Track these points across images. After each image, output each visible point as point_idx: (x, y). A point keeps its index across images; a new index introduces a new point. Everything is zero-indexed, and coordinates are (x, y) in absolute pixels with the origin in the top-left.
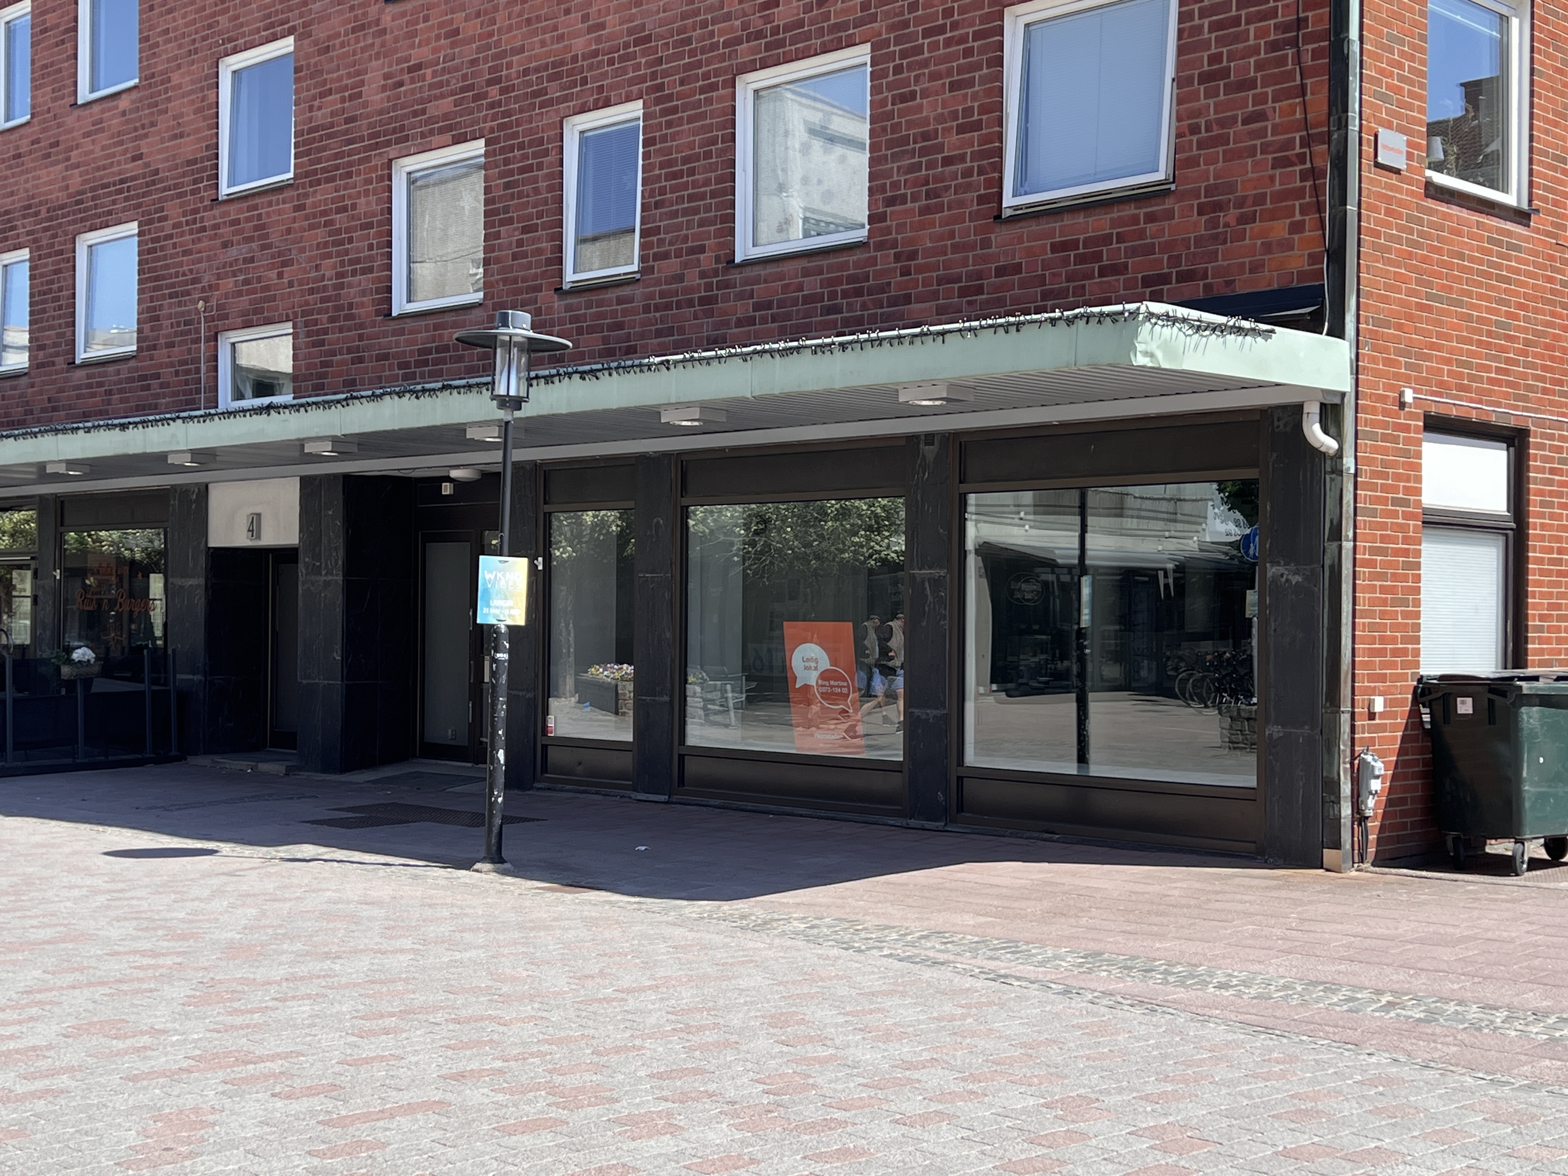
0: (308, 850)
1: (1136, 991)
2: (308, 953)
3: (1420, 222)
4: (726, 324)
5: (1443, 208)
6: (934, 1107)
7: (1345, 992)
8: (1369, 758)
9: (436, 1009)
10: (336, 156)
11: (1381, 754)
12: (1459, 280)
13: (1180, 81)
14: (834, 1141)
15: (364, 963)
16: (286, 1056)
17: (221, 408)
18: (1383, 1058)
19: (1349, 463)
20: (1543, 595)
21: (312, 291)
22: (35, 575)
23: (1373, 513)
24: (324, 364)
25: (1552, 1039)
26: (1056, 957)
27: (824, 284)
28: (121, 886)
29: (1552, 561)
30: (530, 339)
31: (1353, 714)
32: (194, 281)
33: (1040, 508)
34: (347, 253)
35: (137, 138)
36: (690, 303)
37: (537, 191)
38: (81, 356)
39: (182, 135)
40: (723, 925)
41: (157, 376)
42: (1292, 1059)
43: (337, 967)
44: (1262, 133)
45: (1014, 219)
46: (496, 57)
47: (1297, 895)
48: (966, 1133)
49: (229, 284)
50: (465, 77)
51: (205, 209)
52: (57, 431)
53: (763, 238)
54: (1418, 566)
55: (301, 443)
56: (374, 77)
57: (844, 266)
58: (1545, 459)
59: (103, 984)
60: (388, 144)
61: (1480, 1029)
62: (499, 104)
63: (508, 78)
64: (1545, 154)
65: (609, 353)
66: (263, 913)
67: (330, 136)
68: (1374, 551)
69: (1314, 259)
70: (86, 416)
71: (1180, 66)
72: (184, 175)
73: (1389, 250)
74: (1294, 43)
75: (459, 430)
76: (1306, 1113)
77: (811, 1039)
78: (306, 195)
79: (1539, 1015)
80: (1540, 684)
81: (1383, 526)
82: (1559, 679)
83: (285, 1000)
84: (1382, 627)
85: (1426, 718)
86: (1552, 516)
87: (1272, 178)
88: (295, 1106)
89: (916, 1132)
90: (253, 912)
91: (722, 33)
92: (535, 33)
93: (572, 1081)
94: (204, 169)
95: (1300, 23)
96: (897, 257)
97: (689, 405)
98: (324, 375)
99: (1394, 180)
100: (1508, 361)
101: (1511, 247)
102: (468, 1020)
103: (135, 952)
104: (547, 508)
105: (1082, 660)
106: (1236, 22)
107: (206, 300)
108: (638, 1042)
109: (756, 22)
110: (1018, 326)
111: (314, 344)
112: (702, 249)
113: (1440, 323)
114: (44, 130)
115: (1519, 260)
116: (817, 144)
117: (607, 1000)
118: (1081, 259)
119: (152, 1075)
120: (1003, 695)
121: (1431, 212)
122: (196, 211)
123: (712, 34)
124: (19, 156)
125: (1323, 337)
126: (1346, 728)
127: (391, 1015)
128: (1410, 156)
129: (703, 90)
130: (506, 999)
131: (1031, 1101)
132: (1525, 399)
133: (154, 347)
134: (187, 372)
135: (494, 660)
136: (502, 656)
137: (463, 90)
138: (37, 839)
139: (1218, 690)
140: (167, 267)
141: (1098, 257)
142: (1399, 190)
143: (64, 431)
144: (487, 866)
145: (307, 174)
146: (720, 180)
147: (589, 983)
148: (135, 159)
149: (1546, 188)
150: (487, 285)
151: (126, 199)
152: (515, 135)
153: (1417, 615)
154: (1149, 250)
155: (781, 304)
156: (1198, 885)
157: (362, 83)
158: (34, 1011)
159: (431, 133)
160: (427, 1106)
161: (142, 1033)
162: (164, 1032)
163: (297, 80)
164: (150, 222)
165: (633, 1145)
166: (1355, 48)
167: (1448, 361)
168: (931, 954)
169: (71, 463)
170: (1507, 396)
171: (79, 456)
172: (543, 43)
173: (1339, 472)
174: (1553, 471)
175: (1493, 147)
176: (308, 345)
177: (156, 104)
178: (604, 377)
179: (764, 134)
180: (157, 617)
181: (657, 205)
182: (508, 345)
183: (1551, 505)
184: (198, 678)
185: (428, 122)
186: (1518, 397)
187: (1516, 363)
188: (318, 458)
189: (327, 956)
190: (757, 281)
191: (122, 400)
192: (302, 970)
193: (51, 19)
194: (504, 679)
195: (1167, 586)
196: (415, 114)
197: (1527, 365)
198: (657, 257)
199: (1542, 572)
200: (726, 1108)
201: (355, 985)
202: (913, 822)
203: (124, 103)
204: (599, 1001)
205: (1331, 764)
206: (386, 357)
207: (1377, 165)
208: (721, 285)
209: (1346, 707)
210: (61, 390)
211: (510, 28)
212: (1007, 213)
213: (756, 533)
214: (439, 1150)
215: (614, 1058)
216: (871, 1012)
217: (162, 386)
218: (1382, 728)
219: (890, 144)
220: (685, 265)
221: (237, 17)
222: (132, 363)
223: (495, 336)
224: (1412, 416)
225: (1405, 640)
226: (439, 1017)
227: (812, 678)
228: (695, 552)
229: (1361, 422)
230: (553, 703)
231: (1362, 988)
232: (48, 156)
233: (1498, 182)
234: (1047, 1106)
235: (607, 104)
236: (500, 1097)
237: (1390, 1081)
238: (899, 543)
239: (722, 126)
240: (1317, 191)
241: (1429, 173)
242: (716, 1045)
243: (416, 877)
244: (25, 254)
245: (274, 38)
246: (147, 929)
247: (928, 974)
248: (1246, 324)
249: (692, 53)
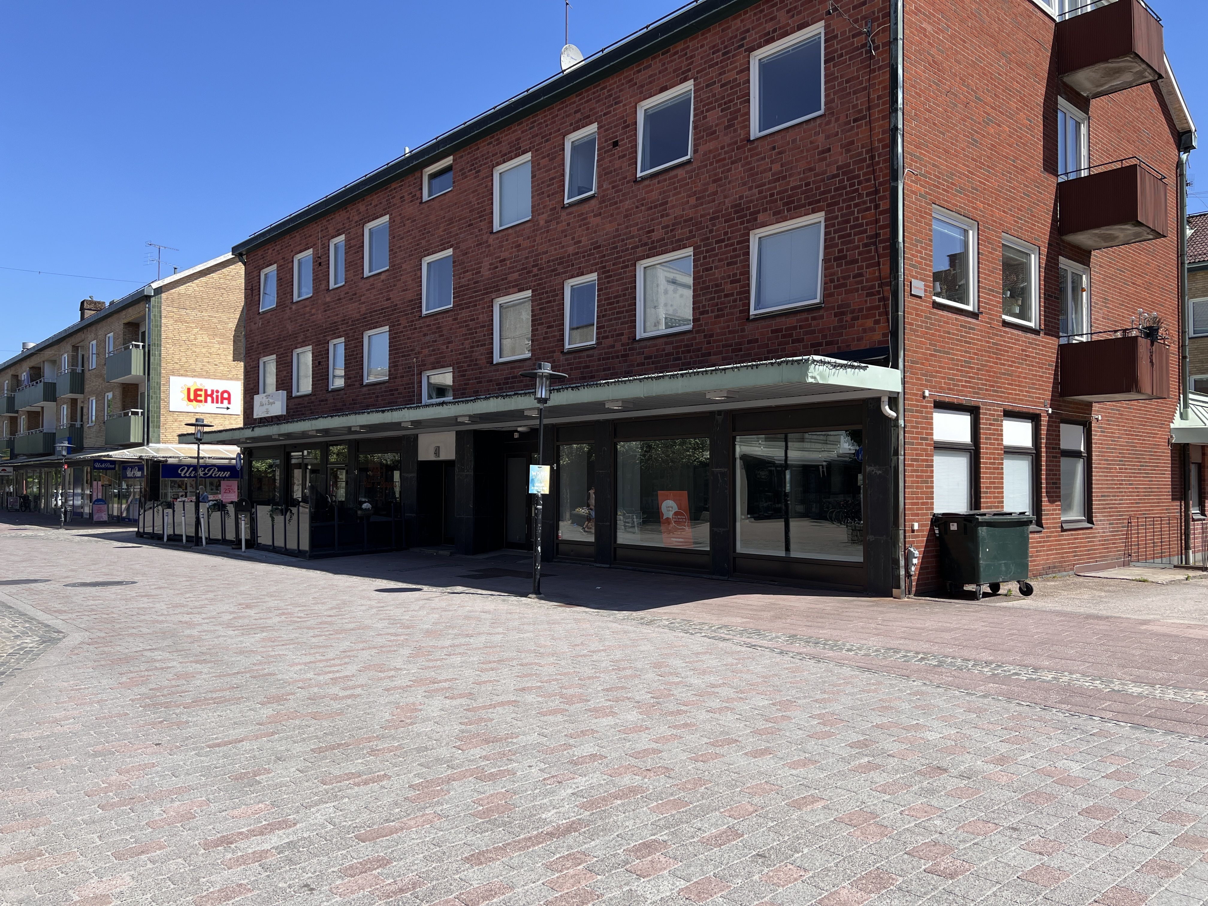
0: (459, 589)
1: (811, 652)
2: (459, 635)
3: (930, 318)
4: (633, 366)
5: (940, 312)
6: (725, 704)
7: (903, 653)
8: (912, 549)
9: (513, 659)
10: (470, 298)
11: (917, 548)
12: (948, 343)
13: (825, 261)
14: (681, 720)
15: (483, 638)
16: (450, 680)
17: (423, 403)
18: (919, 683)
19: (901, 422)
20: (987, 478)
21: (460, 354)
22: (347, 473)
23: (912, 444)
24: (466, 384)
25: (994, 674)
26: (777, 637)
27: (674, 348)
28: (382, 605)
29: (991, 463)
30: (551, 374)
31: (905, 531)
32: (412, 350)
33: (767, 440)
34: (475, 337)
35: (388, 291)
36: (618, 357)
37: (553, 311)
38: (366, 381)
39: (406, 290)
40: (634, 622)
41: (397, 390)
42: (879, 683)
43: (472, 641)
44: (861, 282)
45: (755, 320)
46: (536, 255)
47: (880, 609)
48: (738, 717)
49: (426, 351)
50: (523, 264)
51: (416, 320)
52: (356, 414)
53: (648, 329)
54: (932, 466)
55: (456, 418)
56: (486, 264)
57: (683, 340)
58: (987, 419)
59: (375, 648)
60: (491, 292)
61: (962, 670)
62: (537, 275)
63: (541, 264)
64: (985, 288)
65: (583, 378)
66: (441, 616)
67: (467, 289)
68: (912, 460)
69: (885, 335)
70: (367, 407)
71: (826, 254)
72: (408, 306)
73: (917, 331)
74: (875, 244)
75: (522, 411)
76: (886, 708)
77: (671, 674)
78: (458, 314)
79: (988, 663)
80: (986, 517)
81: (917, 449)
82: (995, 515)
83: (450, 655)
84: (917, 493)
85: (937, 532)
86: (991, 444)
87: (866, 301)
88: (455, 702)
89: (717, 716)
90: (437, 616)
91: (630, 244)
92: (552, 245)
93: (571, 691)
94: (416, 304)
95: (877, 235)
96: (705, 336)
97: (617, 400)
98: (465, 389)
99: (918, 301)
100: (970, 377)
101: (970, 328)
102: (527, 664)
103: (388, 634)
104: (558, 443)
105: (787, 506)
106: (849, 235)
107: (417, 358)
108: (598, 675)
109: (645, 239)
110: (757, 366)
111: (462, 376)
112: (622, 334)
113: (940, 362)
114: (350, 288)
115: (974, 334)
116: (671, 287)
117: (585, 656)
118: (784, 336)
119: (395, 688)
120: (753, 520)
121: (935, 314)
122: (413, 321)
123: (626, 244)
124: (340, 299)
125: (889, 369)
126: (902, 537)
127: (494, 662)
128: (926, 291)
129: (622, 268)
130: (542, 655)
131: (767, 702)
132: (978, 393)
133: (396, 378)
134: (409, 388)
135: (536, 509)
136: (540, 507)
137: (522, 269)
138: (347, 584)
139: (846, 517)
140: (401, 344)
141: (791, 335)
142: (922, 305)
143: (359, 413)
144: (534, 596)
145: (458, 305)
146: (630, 305)
147: (577, 648)
148: (387, 300)
149: (985, 303)
150: (533, 351)
151: (384, 316)
152: (544, 288)
153: (932, 487)
154: (813, 332)
155: (656, 357)
156: (838, 605)
157: (481, 267)
158: (347, 660)
159: (509, 287)
160: (509, 703)
161: (391, 670)
162: (400, 669)
163: (454, 267)
164: (394, 326)
165: (596, 721)
166: (901, 245)
167: (944, 378)
168: (722, 635)
169: (362, 427)
170: (970, 392)
171: (365, 423)
172: (556, 250)
173: (897, 426)
174: (990, 424)
175: (962, 282)
176: (459, 376)
177: (396, 277)
178: (582, 389)
179: (648, 283)
180: (397, 490)
181: (604, 316)
182: (542, 377)
183: (990, 439)
184: (414, 515)
185: (508, 283)
186: (975, 393)
187: (973, 378)
188: (463, 424)
189: (467, 635)
190: (645, 347)
191: (382, 400)
192: (457, 642)
193: (353, 242)
194: (540, 517)
195: (823, 471)
196: (503, 280)
197: (978, 379)
198: (604, 338)
199: (987, 468)
200: (636, 704)
201: (480, 648)
202: (714, 577)
203: (383, 277)
204: (581, 656)
205: (895, 552)
206: (491, 381)
207: (912, 295)
208: (630, 349)
209: (901, 528)
210: (357, 396)
211: (542, 244)
212: (752, 317)
213: (646, 451)
214: (515, 722)
215: (588, 682)
216: (697, 662)
217: (399, 394)
218: (917, 536)
219: (702, 289)
220: (615, 341)
221: (429, 241)
222: (387, 384)
223: (536, 373)
224: (928, 402)
225: (927, 498)
226: (514, 663)
227: (670, 515)
228: (620, 459)
229: (906, 405)
230: (561, 524)
231: (910, 651)
232: (352, 299)
233: (964, 299)
234: (773, 704)
235: (582, 274)
236: (540, 699)
237: (922, 693)
238: (707, 454)
239: (631, 283)
240: (886, 306)
241: (934, 298)
242: (631, 676)
243: (504, 600)
244: (342, 339)
245: (444, 249)
246: (393, 624)
247: (721, 644)
248: (855, 364)
249: (618, 252)
